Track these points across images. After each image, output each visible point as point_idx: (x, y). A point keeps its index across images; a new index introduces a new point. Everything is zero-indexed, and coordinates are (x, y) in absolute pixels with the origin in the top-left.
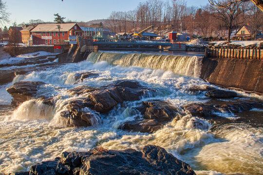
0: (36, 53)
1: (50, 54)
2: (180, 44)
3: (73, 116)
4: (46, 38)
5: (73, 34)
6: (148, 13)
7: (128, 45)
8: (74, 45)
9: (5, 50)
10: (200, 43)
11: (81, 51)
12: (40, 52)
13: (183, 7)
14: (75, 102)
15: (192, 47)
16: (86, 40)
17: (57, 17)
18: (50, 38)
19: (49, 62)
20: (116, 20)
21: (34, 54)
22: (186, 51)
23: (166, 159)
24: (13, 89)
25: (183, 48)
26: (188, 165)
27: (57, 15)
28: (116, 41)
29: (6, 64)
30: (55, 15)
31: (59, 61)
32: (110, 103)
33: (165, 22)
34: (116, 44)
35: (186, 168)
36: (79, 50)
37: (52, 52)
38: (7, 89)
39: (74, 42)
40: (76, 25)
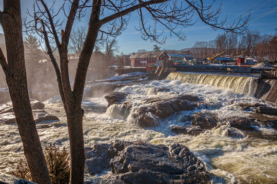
0: (134, 73)
1: (143, 73)
2: (246, 67)
3: (139, 117)
4: (143, 62)
5: (159, 59)
6: (225, 41)
7: (203, 67)
8: (159, 67)
9: (116, 70)
10: (265, 66)
12: (136, 72)
13: (256, 36)
14: (143, 108)
15: (257, 70)
16: (168, 63)
18: (146, 62)
19: (141, 79)
20: (199, 48)
21: (132, 73)
22: (252, 72)
23: (186, 155)
24: (108, 96)
25: (249, 70)
26: (201, 162)
27: (155, 46)
31: (148, 78)
32: (168, 111)
33: (239, 49)
34: (191, 66)
35: (199, 164)
36: (163, 71)
37: (145, 72)
38: (105, 96)
39: (159, 65)
40: (165, 53)
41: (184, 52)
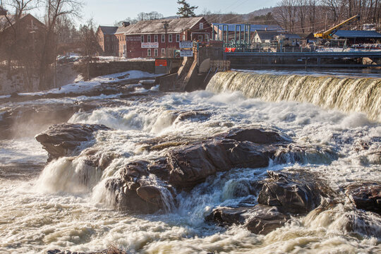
0: (123, 74)
1: (147, 75)
3: (125, 188)
4: (149, 45)
5: (189, 38)
7: (300, 57)
8: (188, 58)
9: (75, 68)
11: (200, 70)
12: (130, 72)
14: (135, 164)
16: (209, 48)
17: (182, 6)
18: (156, 45)
21: (120, 75)
24: (45, 135)
27: (183, 2)
28: (274, 51)
29: (69, 92)
30: (180, 3)
31: (160, 89)
32: (198, 170)
36: (197, 68)
37: (152, 71)
38: (37, 135)
39: (188, 53)
40: (203, 20)
41: (257, 18)
